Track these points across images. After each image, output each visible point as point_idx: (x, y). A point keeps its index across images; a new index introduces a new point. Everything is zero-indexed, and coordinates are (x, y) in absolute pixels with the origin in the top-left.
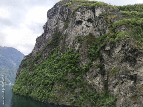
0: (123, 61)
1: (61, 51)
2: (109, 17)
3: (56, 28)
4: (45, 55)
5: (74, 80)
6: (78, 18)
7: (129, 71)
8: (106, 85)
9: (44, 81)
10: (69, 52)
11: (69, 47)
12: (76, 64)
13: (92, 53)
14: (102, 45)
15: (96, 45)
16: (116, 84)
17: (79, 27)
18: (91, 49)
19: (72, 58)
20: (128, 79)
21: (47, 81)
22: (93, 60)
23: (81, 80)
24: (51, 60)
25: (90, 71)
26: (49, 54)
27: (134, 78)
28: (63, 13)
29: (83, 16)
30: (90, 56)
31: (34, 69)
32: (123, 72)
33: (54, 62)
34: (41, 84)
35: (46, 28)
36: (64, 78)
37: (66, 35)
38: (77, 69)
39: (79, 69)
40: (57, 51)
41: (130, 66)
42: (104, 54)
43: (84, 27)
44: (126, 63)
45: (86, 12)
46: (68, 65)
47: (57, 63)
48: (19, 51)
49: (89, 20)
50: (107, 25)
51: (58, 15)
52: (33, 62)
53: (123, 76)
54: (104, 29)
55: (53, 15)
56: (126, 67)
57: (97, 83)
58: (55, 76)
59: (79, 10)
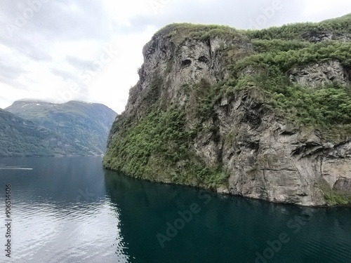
0: (242, 121)
1: (162, 108)
2: (230, 53)
3: (156, 72)
5: (176, 149)
6: (185, 56)
7: (249, 137)
8: (220, 155)
9: (138, 151)
10: (172, 110)
11: (172, 101)
12: (180, 126)
13: (201, 110)
14: (217, 98)
15: (210, 98)
16: (232, 154)
17: (186, 70)
18: (201, 105)
19: (175, 119)
20: (247, 147)
21: (141, 151)
22: (203, 121)
23: (186, 150)
24: (147, 121)
25: (199, 136)
26: (146, 113)
27: (255, 146)
28: (165, 48)
29: (191, 52)
30: (199, 114)
31: (126, 135)
32: (241, 137)
33: (152, 125)
34: (134, 154)
35: (142, 73)
36: (164, 147)
37: (169, 83)
38: (181, 134)
39: (183, 134)
40: (157, 108)
41: (252, 128)
42: (219, 112)
43: (194, 70)
44: (246, 125)
45: (196, 46)
46: (169, 129)
47: (155, 126)
48: (110, 109)
49: (202, 59)
50: (226, 65)
51: (158, 52)
52: (126, 124)
53: (240, 143)
54: (222, 73)
55: (151, 53)
56: (245, 130)
57: (207, 154)
58: (151, 144)
59: (187, 43)
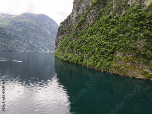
1: (116, 11)
4: (91, 18)
9: (99, 49)
10: (135, 10)
11: (130, 3)
12: (151, 26)
19: (141, 19)
21: (103, 49)
24: (102, 24)
26: (96, 17)
31: (79, 36)
33: (108, 26)
34: (95, 52)
36: (131, 46)
40: (109, 12)
46: (136, 29)
47: (113, 28)
52: (77, 28)
58: (115, 43)
